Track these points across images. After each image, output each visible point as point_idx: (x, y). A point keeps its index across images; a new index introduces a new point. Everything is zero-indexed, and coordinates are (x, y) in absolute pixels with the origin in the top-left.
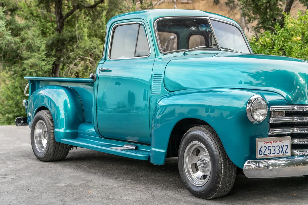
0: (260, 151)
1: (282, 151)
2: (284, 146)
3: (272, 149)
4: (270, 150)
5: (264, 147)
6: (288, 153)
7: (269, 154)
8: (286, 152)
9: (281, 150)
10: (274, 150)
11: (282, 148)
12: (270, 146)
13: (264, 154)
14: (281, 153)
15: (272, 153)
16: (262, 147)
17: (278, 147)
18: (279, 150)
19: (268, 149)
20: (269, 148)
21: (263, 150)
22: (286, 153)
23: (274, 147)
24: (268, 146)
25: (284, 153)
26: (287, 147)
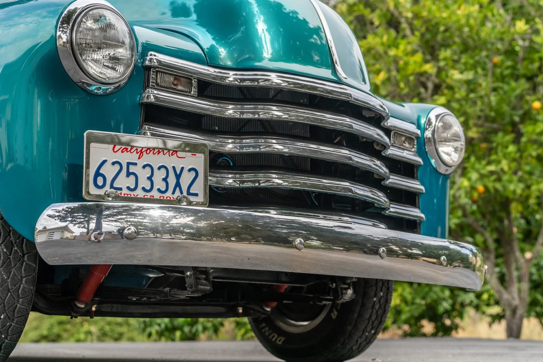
0: (98, 174)
1: (178, 185)
2: (182, 168)
3: (143, 175)
4: (132, 178)
5: (113, 163)
6: (196, 195)
7: (128, 188)
8: (191, 191)
9: (172, 180)
10: (150, 178)
11: (178, 177)
12: (135, 164)
13: (112, 187)
14: (173, 193)
15: (140, 186)
16: (105, 161)
17: (163, 171)
18: (165, 180)
19: (129, 174)
20: (132, 169)
21: (109, 171)
22: (189, 193)
23: (148, 169)
24: (129, 164)
25: (182, 193)
26: (193, 174)
